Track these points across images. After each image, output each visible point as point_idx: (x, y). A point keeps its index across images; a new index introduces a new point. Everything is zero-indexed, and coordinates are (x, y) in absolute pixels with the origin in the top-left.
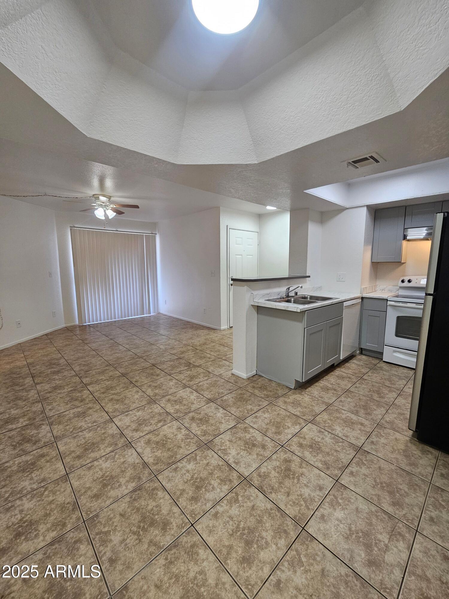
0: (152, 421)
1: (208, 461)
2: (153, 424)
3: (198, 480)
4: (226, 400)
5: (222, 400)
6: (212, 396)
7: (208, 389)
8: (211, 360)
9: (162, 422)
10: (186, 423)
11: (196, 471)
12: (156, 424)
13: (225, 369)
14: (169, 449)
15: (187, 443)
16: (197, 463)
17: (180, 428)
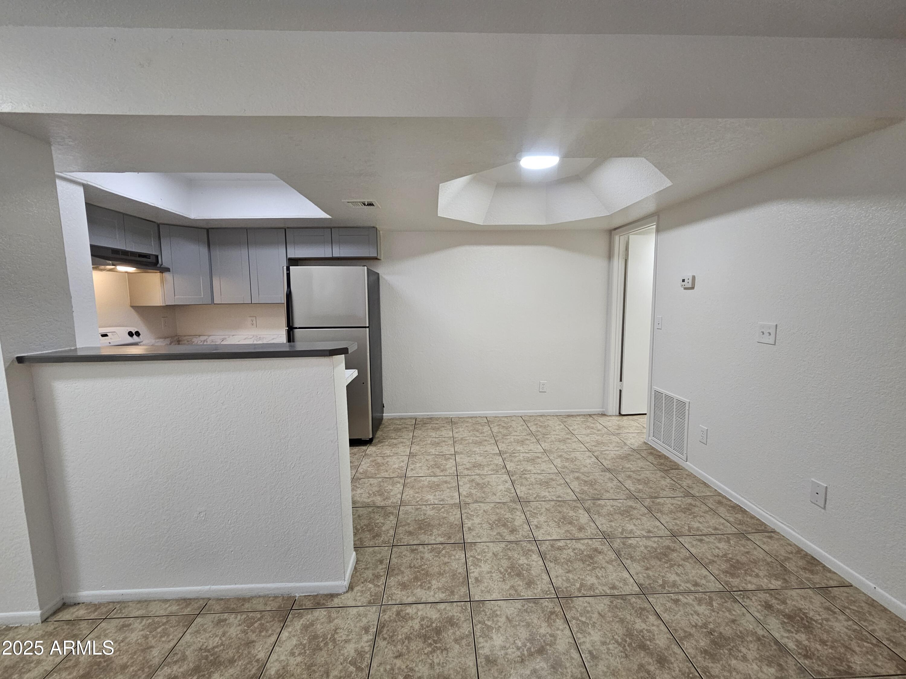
9: (556, 546)
14: (560, 512)
17: (537, 527)
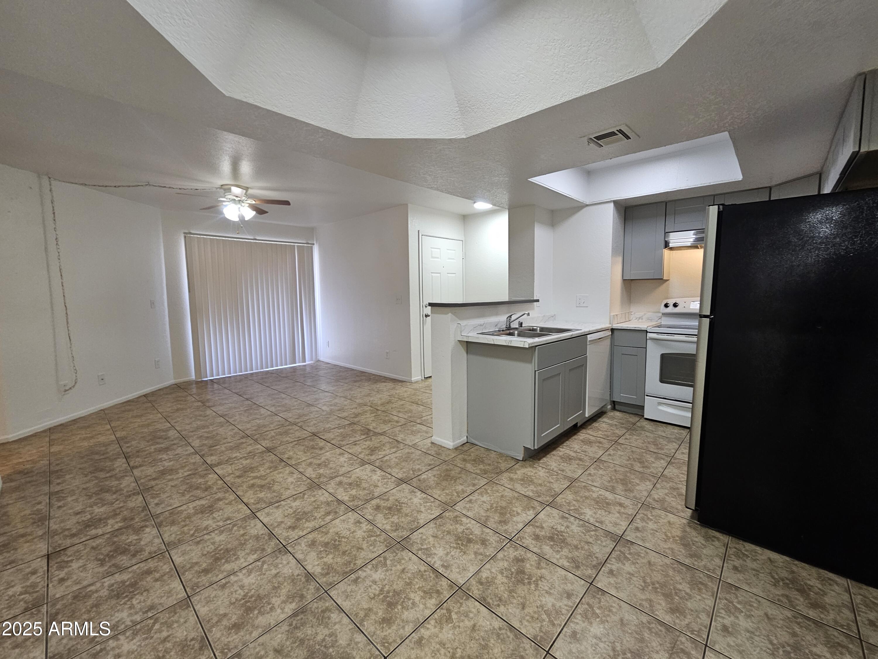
0: (316, 514)
1: (403, 567)
2: (318, 517)
3: (391, 594)
4: (424, 480)
5: (419, 480)
6: (404, 475)
7: (397, 464)
8: (400, 424)
9: (332, 514)
10: (368, 514)
11: (386, 582)
12: (323, 517)
13: (421, 436)
14: (344, 553)
15: (370, 543)
16: (387, 570)
17: (359, 522)
